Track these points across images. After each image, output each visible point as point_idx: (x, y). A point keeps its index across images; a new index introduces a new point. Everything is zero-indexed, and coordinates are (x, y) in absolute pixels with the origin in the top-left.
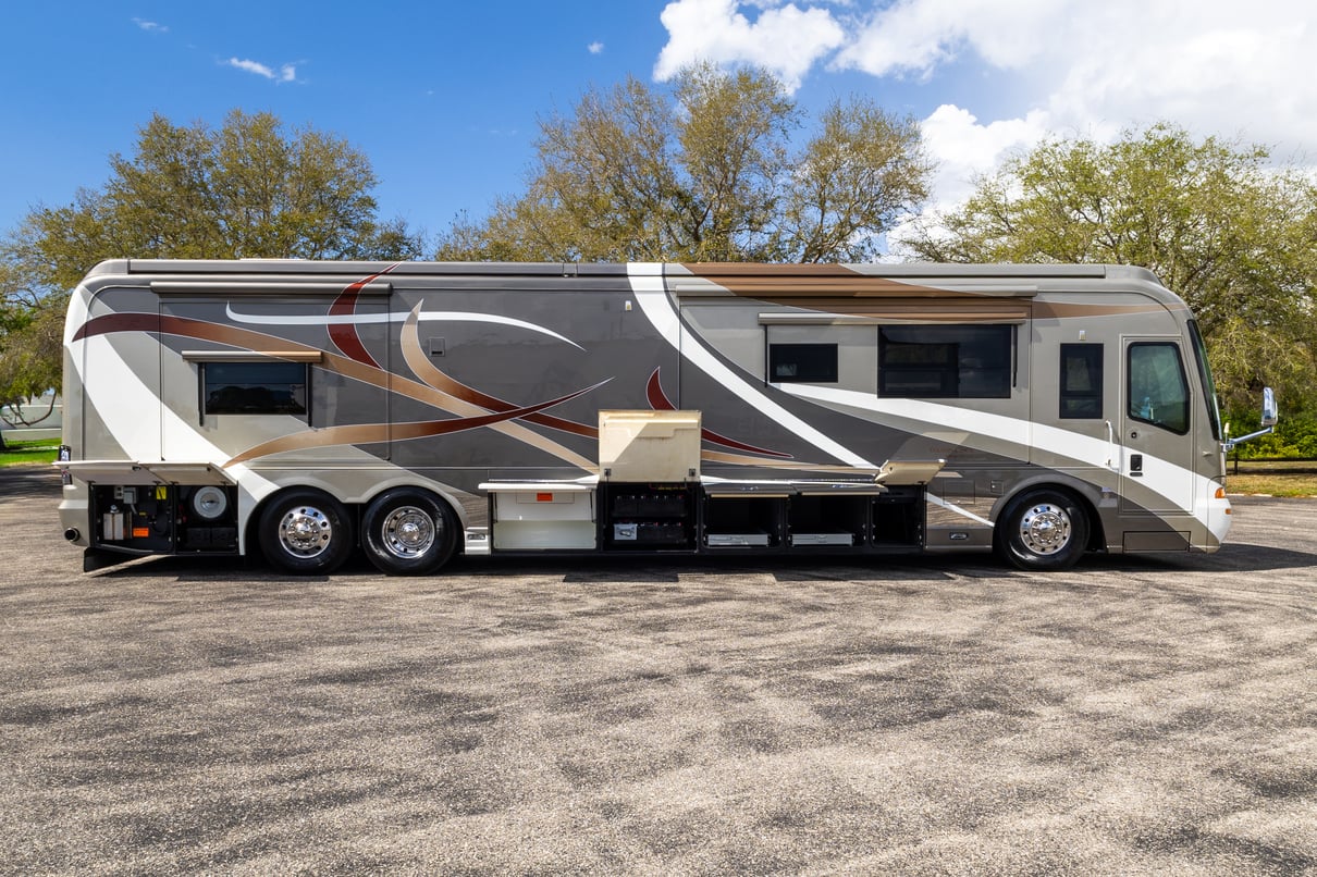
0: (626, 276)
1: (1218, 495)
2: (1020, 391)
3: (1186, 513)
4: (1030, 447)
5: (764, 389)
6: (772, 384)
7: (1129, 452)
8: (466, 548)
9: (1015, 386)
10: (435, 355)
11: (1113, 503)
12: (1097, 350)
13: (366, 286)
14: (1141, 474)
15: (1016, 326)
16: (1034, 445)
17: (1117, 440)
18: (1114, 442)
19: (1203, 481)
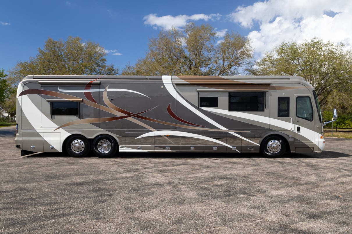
0: (162, 79)
1: (321, 138)
2: (267, 109)
3: (312, 142)
4: (270, 125)
5: (198, 109)
6: (201, 108)
7: (297, 126)
8: (120, 151)
9: (265, 108)
10: (112, 100)
11: (292, 140)
12: (288, 98)
13: (93, 82)
14: (300, 132)
15: (266, 92)
16: (271, 124)
17: (293, 123)
18: (292, 123)
19: (317, 134)
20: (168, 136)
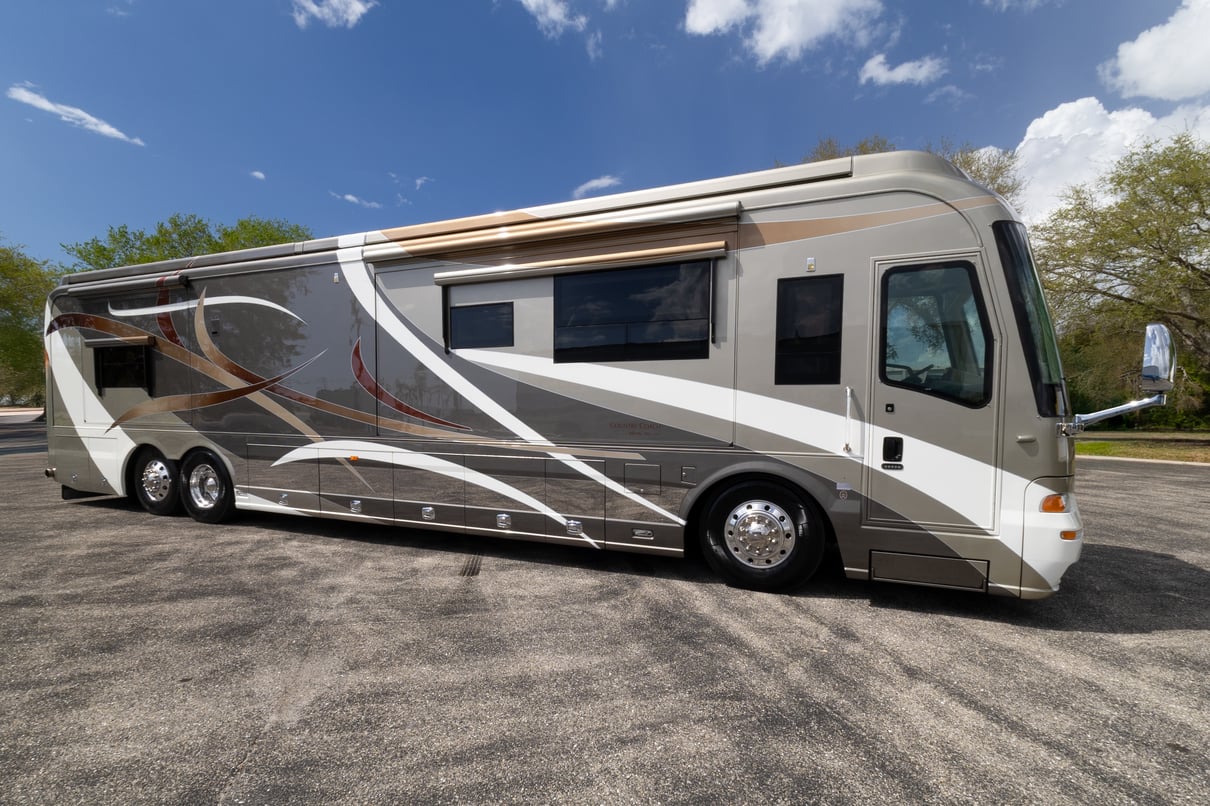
0: (336, 249)
1: (1051, 506)
2: (719, 347)
3: (981, 532)
4: (734, 424)
5: (446, 354)
6: (453, 351)
7: (878, 435)
8: (237, 503)
9: (713, 342)
10: (215, 333)
11: (854, 507)
12: (832, 286)
13: (167, 278)
14: (901, 467)
16: (739, 421)
20: (357, 462)
